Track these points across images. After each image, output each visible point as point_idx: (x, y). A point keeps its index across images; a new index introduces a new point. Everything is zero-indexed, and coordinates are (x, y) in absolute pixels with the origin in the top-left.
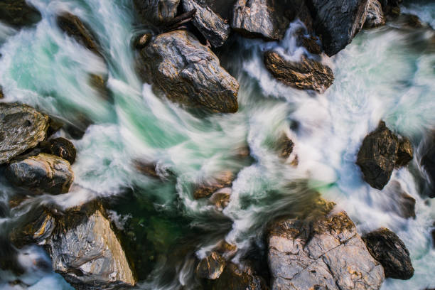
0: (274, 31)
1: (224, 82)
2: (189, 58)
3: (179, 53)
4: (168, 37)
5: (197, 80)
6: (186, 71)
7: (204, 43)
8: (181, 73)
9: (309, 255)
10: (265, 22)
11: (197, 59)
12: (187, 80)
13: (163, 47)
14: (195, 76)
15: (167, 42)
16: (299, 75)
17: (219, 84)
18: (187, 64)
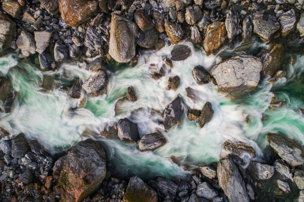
0: (255, 165)
1: (277, 146)
2: (291, 155)
3: (295, 157)
4: (300, 163)
5: (287, 147)
6: (292, 150)
7: (284, 161)
8: (293, 149)
9: (243, 79)
10: (260, 168)
11: (289, 155)
12: (291, 147)
13: (301, 159)
14: (288, 149)
15: (300, 161)
16: (243, 147)
17: (279, 145)
18: (291, 153)
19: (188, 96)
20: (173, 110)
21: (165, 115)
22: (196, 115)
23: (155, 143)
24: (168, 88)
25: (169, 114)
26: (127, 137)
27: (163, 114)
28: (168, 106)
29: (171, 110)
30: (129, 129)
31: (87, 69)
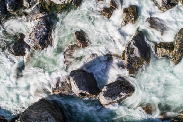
19: (152, 27)
20: (136, 48)
21: (126, 57)
22: (169, 48)
23: (121, 94)
24: (124, 23)
25: (132, 53)
26: (84, 92)
27: (124, 56)
28: (129, 44)
29: (134, 48)
30: (84, 81)
31: (27, 21)
